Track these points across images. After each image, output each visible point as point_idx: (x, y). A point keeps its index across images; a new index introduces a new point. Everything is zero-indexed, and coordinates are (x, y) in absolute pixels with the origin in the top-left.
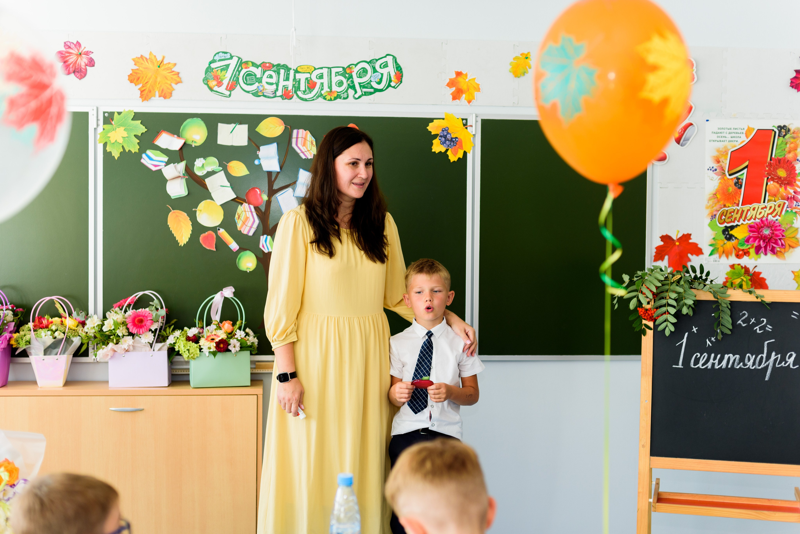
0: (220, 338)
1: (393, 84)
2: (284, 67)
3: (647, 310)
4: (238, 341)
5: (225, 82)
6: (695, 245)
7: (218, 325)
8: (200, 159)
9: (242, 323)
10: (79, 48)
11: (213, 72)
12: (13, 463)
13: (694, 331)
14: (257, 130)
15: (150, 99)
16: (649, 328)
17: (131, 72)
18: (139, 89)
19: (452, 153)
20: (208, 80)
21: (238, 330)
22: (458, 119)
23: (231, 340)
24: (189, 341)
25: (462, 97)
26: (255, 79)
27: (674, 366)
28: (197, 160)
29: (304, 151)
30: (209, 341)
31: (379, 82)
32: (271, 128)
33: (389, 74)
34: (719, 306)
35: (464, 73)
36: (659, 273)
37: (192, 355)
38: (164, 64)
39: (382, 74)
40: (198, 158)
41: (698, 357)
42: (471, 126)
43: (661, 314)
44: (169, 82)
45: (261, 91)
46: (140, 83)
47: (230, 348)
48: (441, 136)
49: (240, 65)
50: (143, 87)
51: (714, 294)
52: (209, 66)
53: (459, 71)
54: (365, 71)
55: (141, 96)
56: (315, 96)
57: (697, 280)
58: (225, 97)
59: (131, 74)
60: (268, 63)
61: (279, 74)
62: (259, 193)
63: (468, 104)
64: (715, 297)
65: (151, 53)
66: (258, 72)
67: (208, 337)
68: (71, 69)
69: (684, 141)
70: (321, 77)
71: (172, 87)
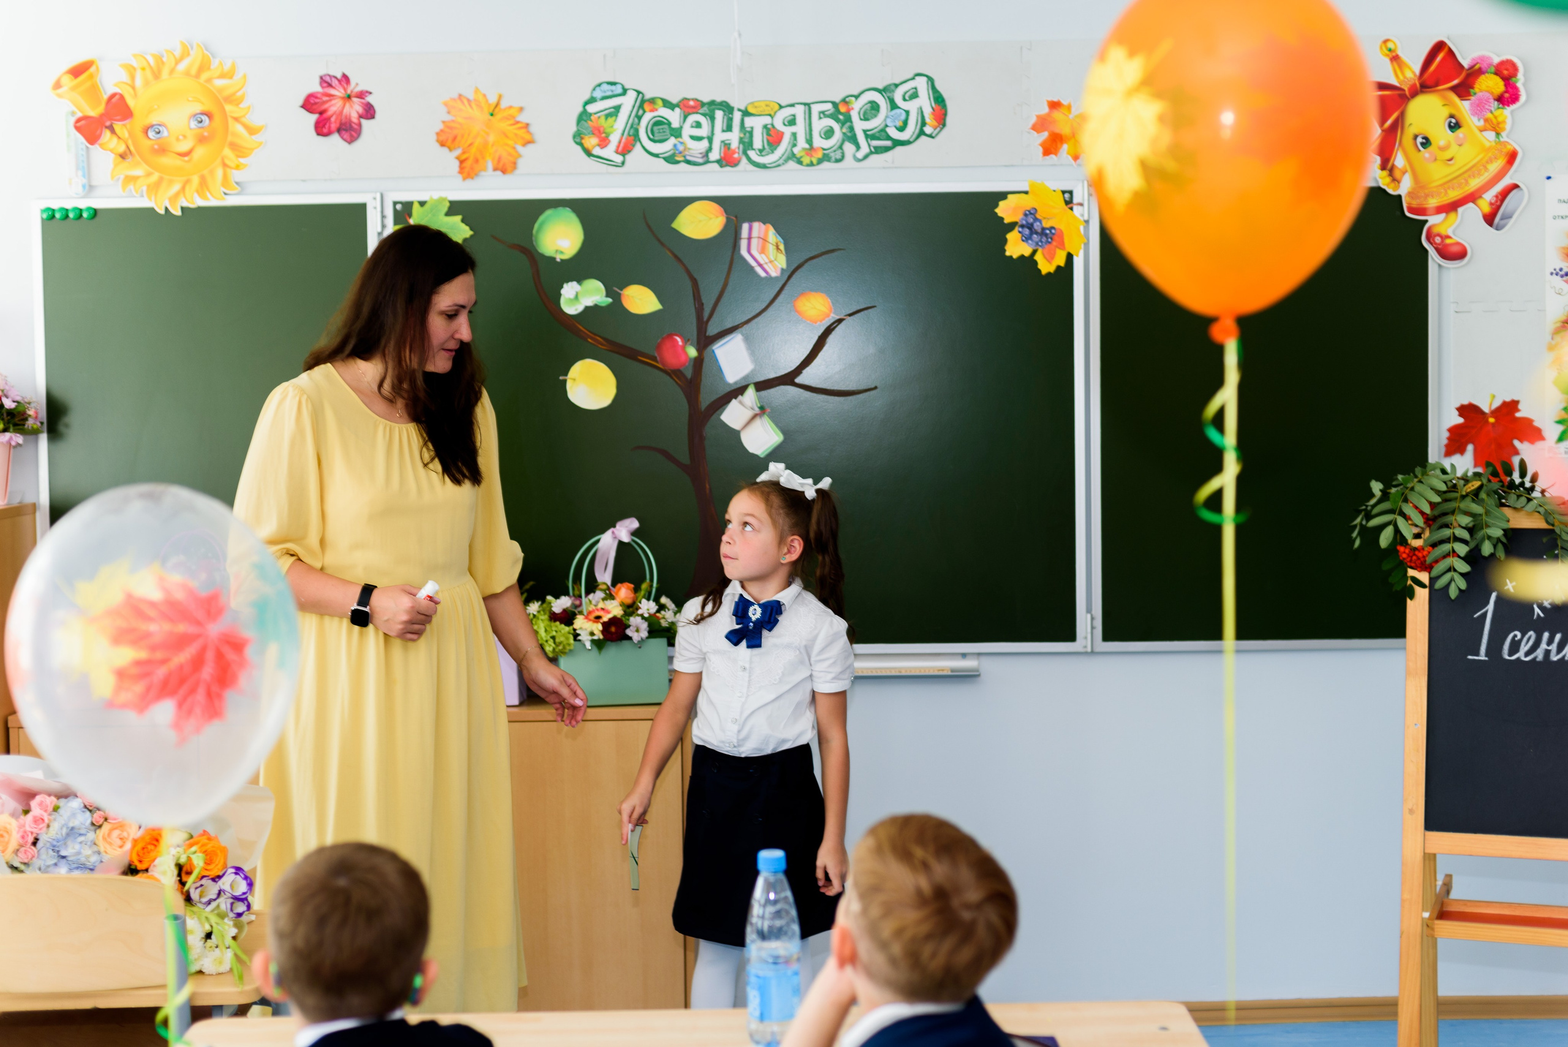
0: (610, 616)
1: (928, 130)
2: (722, 106)
3: (1415, 549)
4: (644, 621)
5: (614, 139)
6: (1528, 422)
7: (608, 592)
8: (570, 283)
9: (651, 586)
10: (345, 85)
11: (591, 120)
12: (216, 837)
13: (1508, 589)
14: (675, 225)
15: (477, 175)
16: (1422, 585)
17: (441, 126)
18: (457, 158)
19: (1045, 257)
20: (582, 136)
21: (644, 601)
22: (1054, 191)
23: (632, 619)
24: (555, 621)
25: (1061, 151)
26: (668, 132)
27: (1470, 657)
28: (565, 285)
29: (762, 262)
30: (590, 620)
31: (901, 127)
32: (700, 221)
33: (921, 111)
34: (1556, 539)
35: (1065, 102)
36: (1437, 477)
37: (561, 647)
38: (500, 110)
39: (907, 112)
40: (567, 282)
41: (1516, 639)
42: (1081, 204)
43: (1442, 555)
44: (511, 143)
45: (680, 153)
46: (459, 147)
47: (629, 632)
48: (1022, 226)
49: (641, 106)
50: (464, 153)
51: (1547, 516)
52: (584, 112)
53: (1055, 100)
54: (874, 107)
55: (461, 170)
56: (781, 158)
57: (1515, 491)
58: (615, 167)
59: (442, 131)
60: (693, 100)
61: (712, 119)
62: (680, 343)
63: (1073, 162)
64: (1547, 522)
65: (477, 90)
66: (674, 117)
67: (590, 613)
68: (334, 126)
69: (1502, 219)
70: (792, 122)
71: (517, 152)
